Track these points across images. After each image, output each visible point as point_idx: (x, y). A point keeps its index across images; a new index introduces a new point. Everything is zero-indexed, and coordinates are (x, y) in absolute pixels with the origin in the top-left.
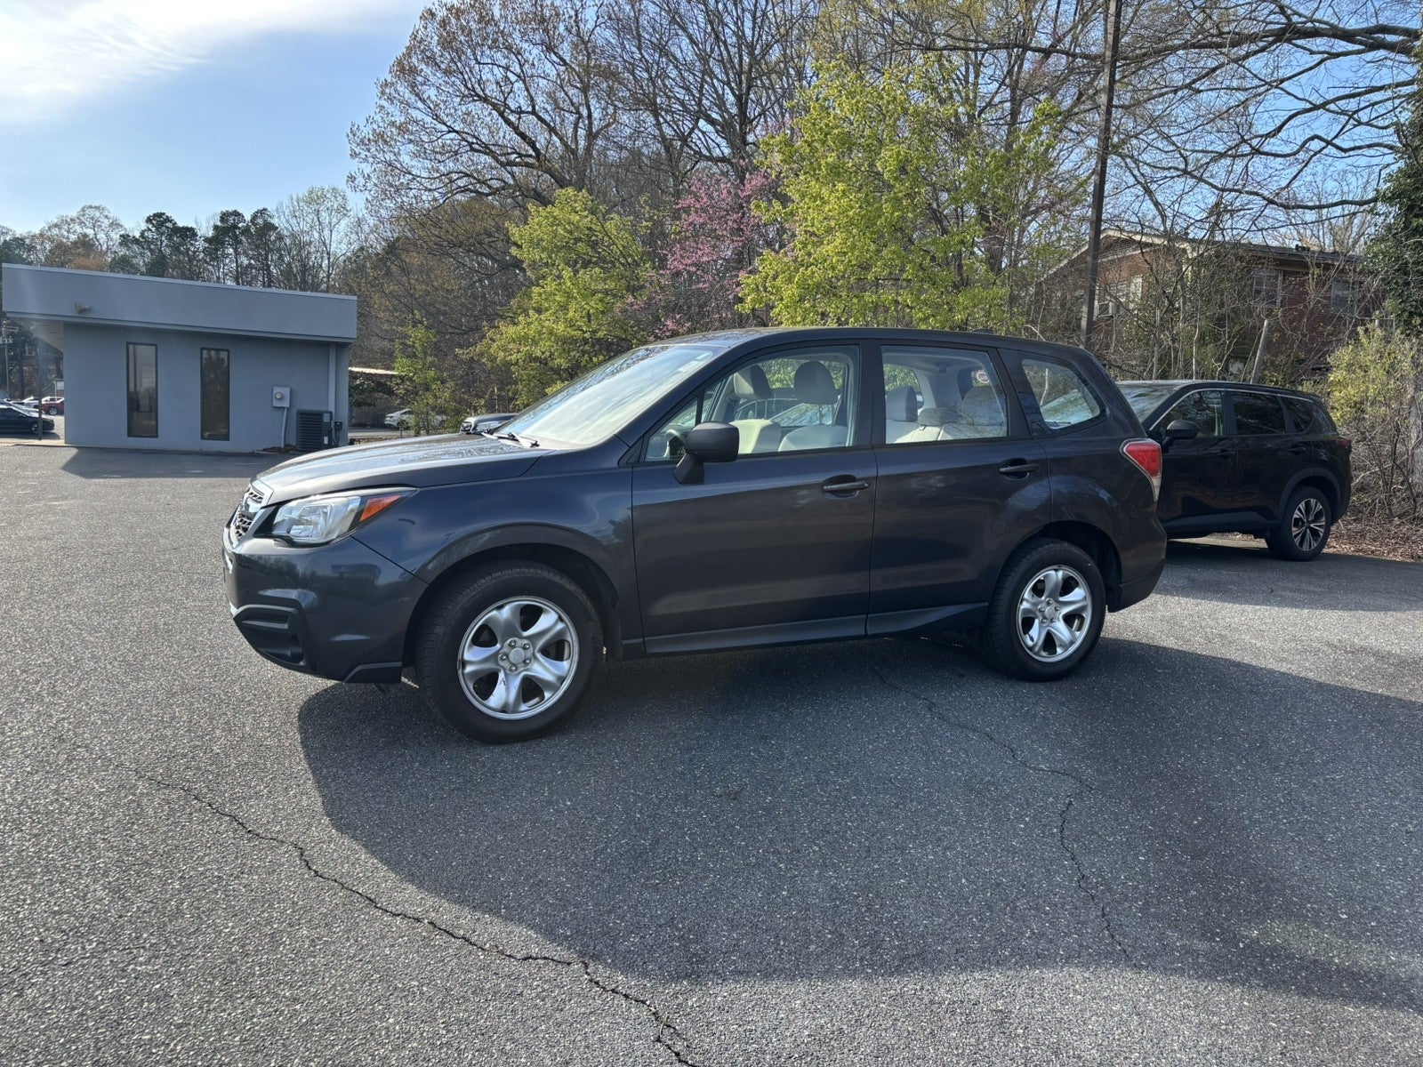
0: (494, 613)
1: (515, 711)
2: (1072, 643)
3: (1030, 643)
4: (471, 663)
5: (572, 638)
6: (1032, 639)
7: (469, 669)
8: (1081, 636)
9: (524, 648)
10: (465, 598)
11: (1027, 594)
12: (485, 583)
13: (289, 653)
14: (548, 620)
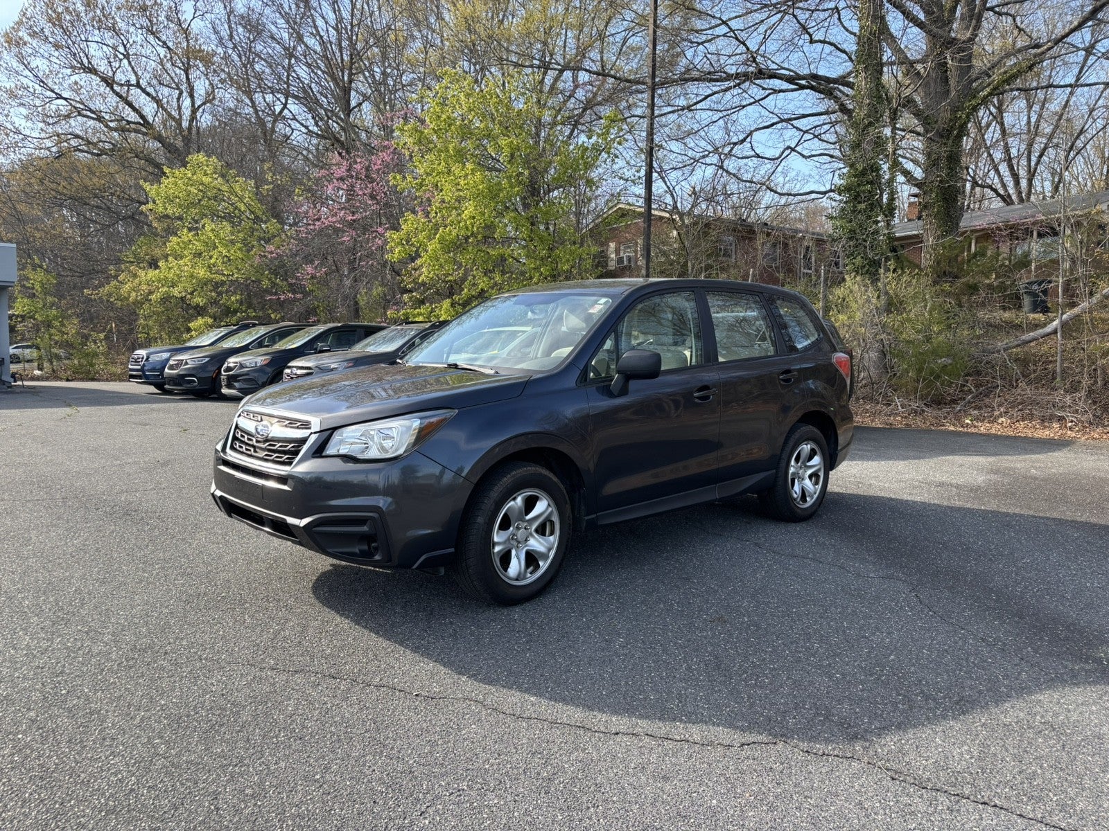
0: (512, 503)
1: (525, 578)
2: (815, 493)
3: (795, 496)
4: (499, 544)
5: (555, 518)
6: (796, 493)
7: (497, 549)
8: (819, 487)
9: (526, 529)
10: (495, 493)
11: (793, 463)
12: (507, 480)
13: (357, 551)
14: (541, 507)
